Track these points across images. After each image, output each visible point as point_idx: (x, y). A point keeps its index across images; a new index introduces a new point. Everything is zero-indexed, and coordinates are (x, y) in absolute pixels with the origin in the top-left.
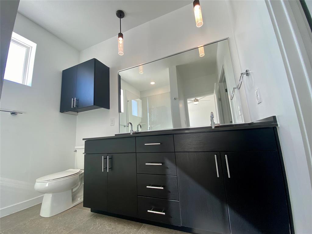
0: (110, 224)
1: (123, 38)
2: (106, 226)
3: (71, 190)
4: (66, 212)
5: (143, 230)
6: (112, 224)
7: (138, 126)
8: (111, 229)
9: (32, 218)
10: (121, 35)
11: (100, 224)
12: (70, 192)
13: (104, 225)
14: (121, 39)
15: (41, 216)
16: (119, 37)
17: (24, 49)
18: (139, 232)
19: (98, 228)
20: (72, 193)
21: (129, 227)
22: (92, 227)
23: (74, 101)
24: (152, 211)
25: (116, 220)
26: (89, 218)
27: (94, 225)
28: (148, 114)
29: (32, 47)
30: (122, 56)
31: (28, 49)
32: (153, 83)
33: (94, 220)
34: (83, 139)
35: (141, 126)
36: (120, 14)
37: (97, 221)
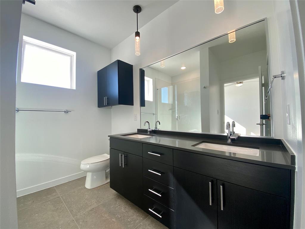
0: (126, 206)
1: (139, 37)
2: (123, 208)
3: (105, 171)
4: (101, 187)
5: (147, 221)
6: (127, 207)
7: (156, 122)
8: (125, 212)
9: (80, 188)
10: (137, 34)
11: (119, 205)
12: (104, 172)
13: (122, 206)
14: (137, 38)
15: (85, 187)
16: (135, 37)
17: (69, 58)
18: (144, 222)
19: (117, 208)
20: (106, 173)
21: (138, 215)
22: (113, 206)
23: (105, 99)
24: (152, 210)
25: (131, 204)
26: (114, 197)
27: (115, 204)
28: (176, 102)
29: (73, 55)
30: (139, 56)
31: (71, 57)
32: (183, 68)
33: (117, 199)
34: (109, 136)
35: (159, 123)
36: (137, 9)
37: (118, 201)
